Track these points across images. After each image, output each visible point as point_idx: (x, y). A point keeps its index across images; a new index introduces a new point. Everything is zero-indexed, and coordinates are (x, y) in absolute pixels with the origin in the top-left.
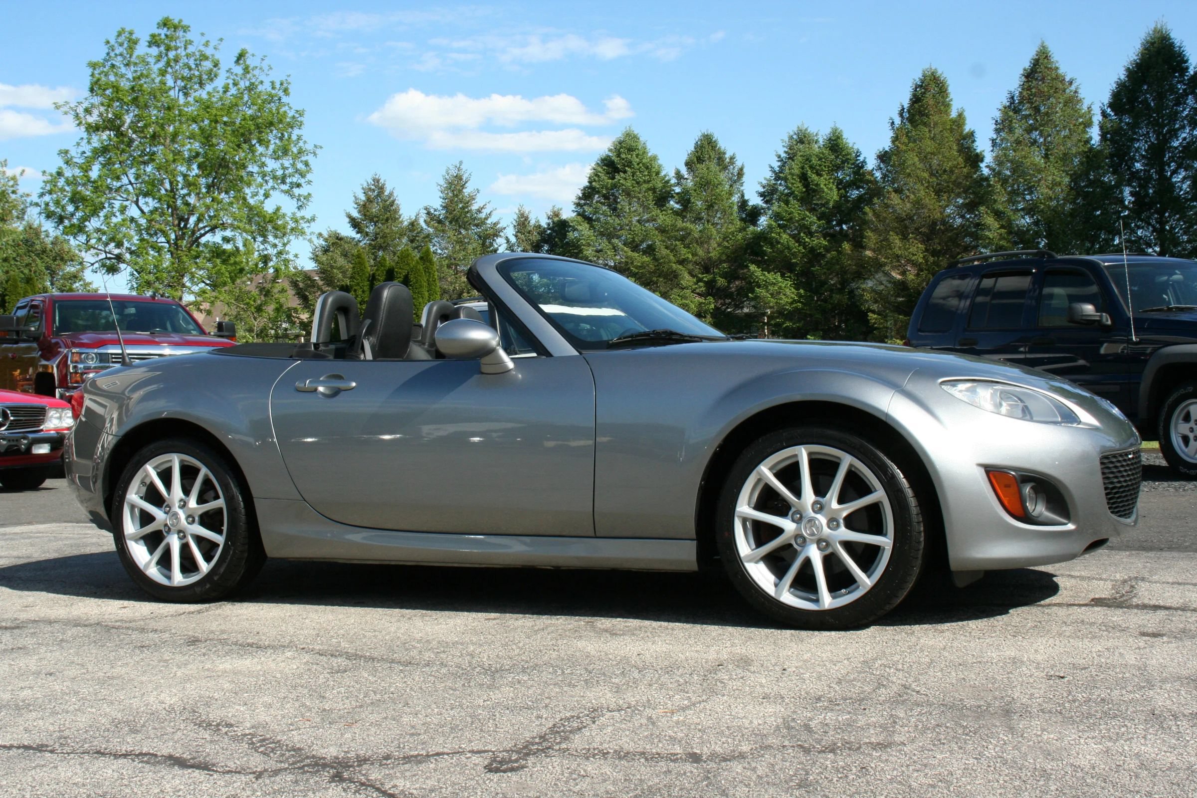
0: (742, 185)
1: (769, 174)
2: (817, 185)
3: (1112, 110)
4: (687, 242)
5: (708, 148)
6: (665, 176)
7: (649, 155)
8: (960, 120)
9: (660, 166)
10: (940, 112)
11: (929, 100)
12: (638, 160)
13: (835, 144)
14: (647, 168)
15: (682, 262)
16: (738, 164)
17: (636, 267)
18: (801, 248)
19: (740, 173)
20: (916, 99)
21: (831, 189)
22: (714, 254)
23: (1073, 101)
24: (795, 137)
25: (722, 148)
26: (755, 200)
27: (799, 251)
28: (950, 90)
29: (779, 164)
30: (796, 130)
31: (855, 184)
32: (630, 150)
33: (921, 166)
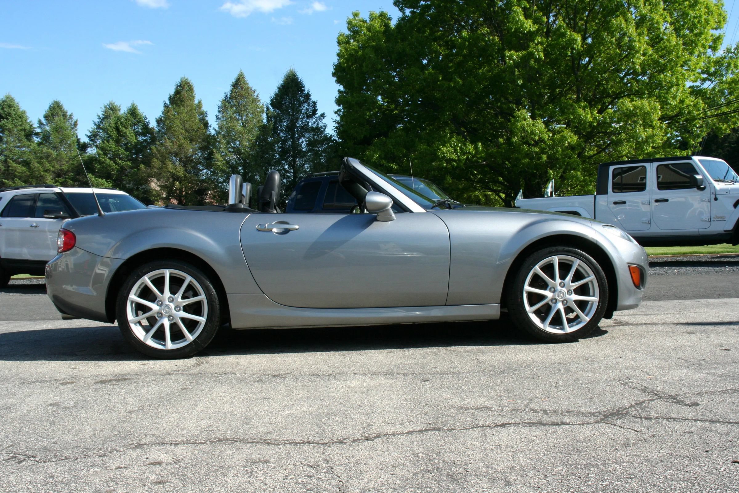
0: (76, 130)
1: (93, 126)
2: (125, 133)
3: (272, 106)
4: (49, 159)
5: (58, 109)
6: (30, 122)
7: (21, 110)
8: (199, 105)
9: (27, 116)
10: (190, 100)
11: (184, 93)
12: (14, 113)
13: (133, 112)
14: (20, 117)
15: (47, 171)
16: (75, 119)
17: (19, 173)
18: (117, 166)
19: (76, 124)
20: (177, 92)
21: (132, 136)
22: (65, 168)
23: (255, 101)
24: (108, 106)
25: (65, 110)
26: (84, 139)
27: (116, 168)
28: (195, 89)
29: (99, 120)
30: (108, 103)
31: (143, 134)
32: (10, 106)
33: (181, 127)
